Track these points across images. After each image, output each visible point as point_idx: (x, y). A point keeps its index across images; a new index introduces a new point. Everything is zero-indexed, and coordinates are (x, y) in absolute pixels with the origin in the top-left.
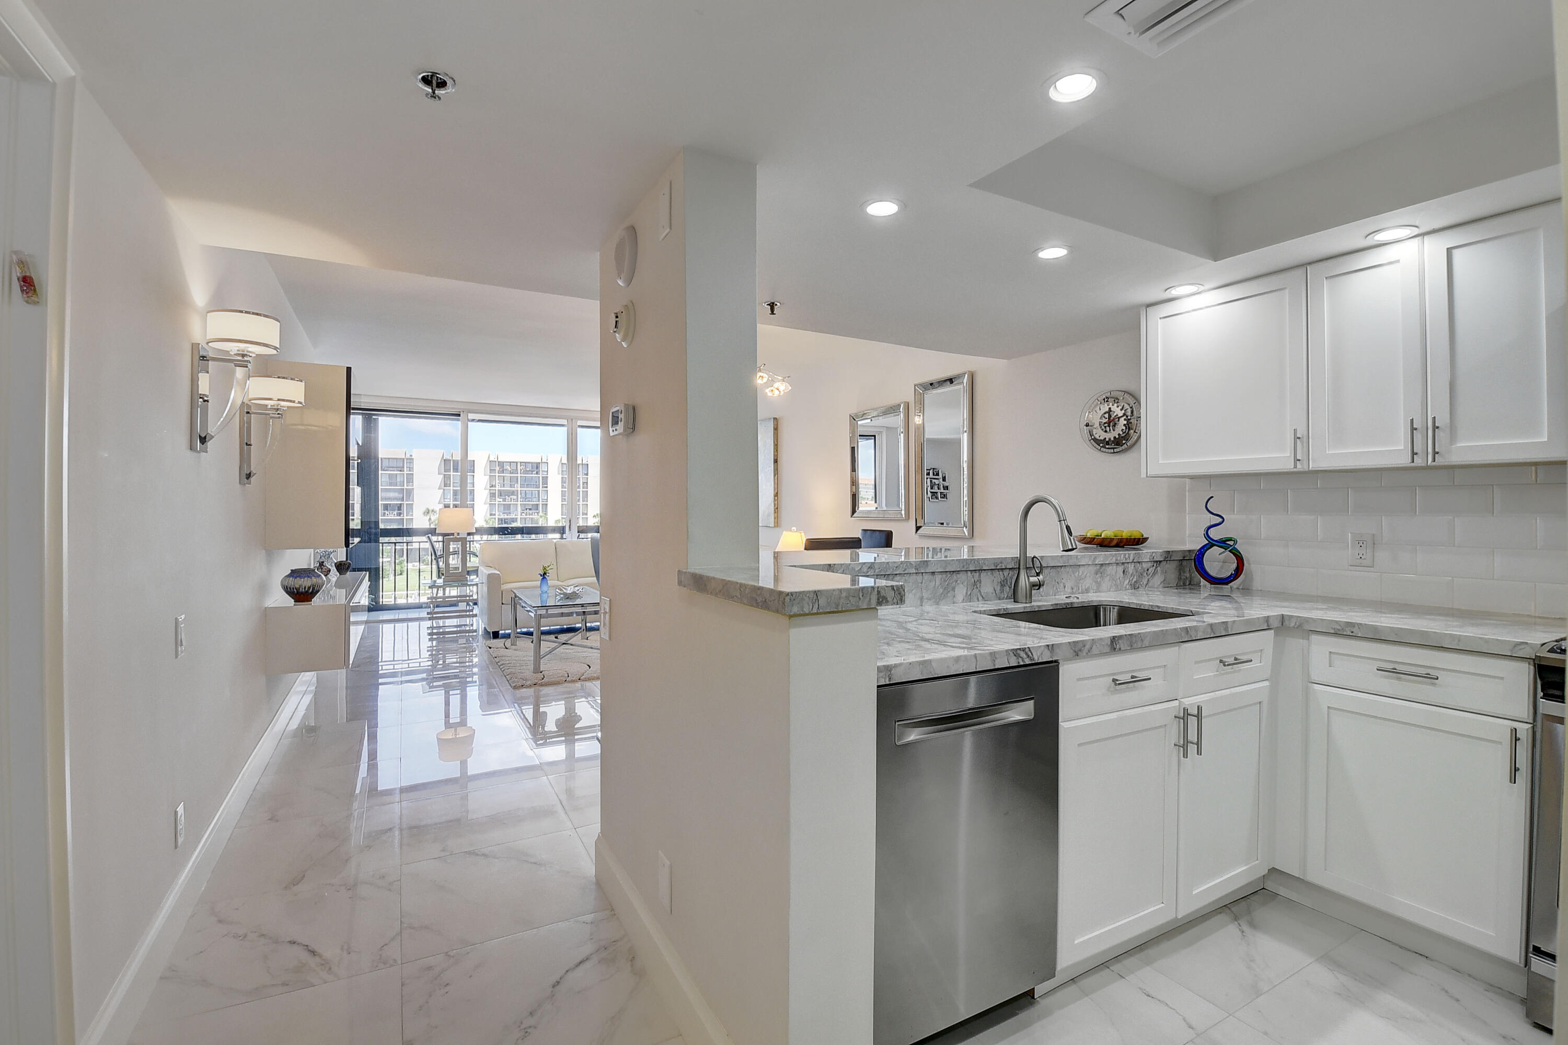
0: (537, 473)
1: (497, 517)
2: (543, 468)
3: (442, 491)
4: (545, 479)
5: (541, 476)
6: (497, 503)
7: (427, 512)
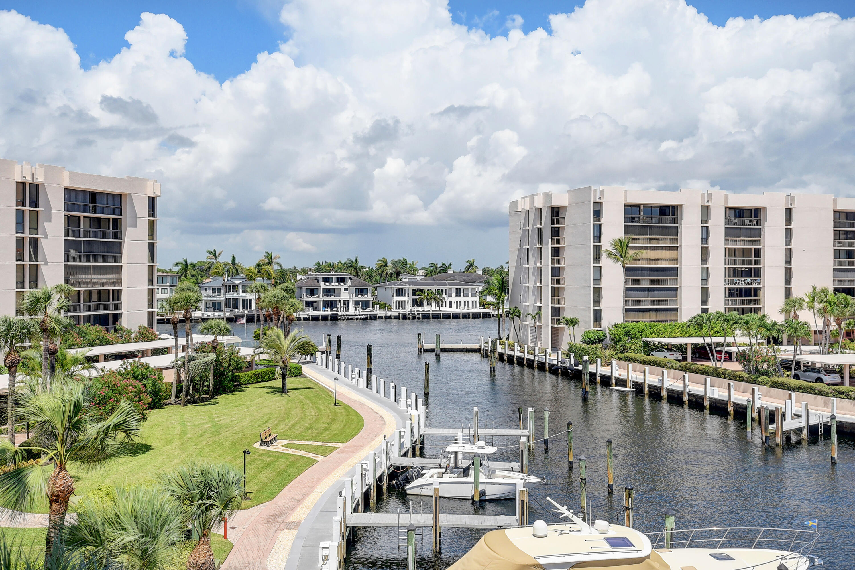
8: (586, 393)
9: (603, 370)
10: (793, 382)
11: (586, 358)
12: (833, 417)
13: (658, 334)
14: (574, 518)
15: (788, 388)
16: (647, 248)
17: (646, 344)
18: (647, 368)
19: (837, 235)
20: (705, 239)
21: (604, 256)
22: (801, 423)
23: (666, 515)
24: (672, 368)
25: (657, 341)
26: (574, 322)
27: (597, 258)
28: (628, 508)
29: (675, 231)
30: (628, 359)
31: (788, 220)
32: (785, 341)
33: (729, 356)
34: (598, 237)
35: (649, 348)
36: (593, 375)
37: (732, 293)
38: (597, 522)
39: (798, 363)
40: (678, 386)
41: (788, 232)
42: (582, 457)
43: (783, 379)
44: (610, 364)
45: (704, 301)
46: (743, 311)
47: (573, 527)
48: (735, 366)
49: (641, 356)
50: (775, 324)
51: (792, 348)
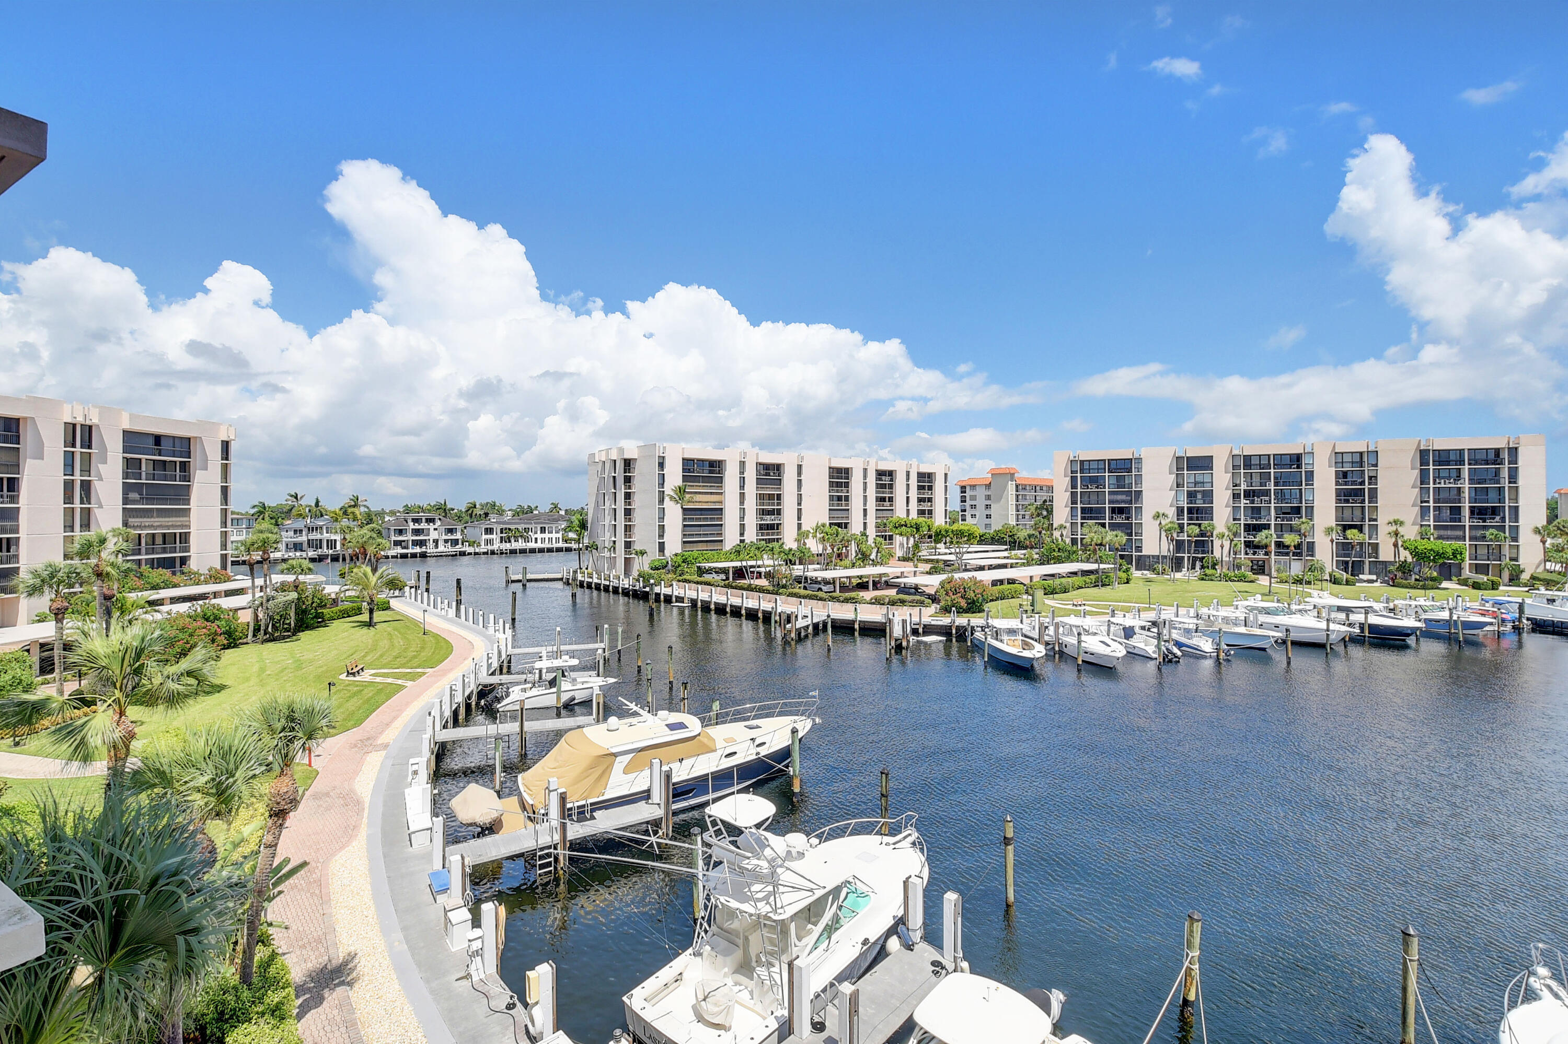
0: (1298, 467)
1: (1242, 522)
2: (1305, 460)
3: (1174, 492)
4: (1310, 475)
5: (1303, 470)
6: (1242, 505)
7: (1157, 516)
8: (652, 609)
9: (666, 591)
10: (803, 592)
11: (652, 581)
12: (829, 616)
13: (708, 561)
14: (641, 712)
15: (800, 597)
16: (700, 493)
17: (699, 568)
18: (700, 587)
19: (831, 484)
20: (742, 487)
21: (667, 499)
22: (808, 622)
23: (713, 701)
24: (718, 586)
25: (707, 565)
26: (643, 553)
27: (661, 501)
28: (684, 699)
29: (720, 480)
30: (686, 581)
31: (799, 473)
32: (797, 562)
33: (759, 575)
34: (662, 484)
35: (701, 571)
36: (658, 595)
37: (761, 527)
38: (659, 712)
39: (806, 578)
40: (722, 599)
41: (800, 481)
42: (649, 662)
43: (796, 590)
44: (672, 585)
45: (742, 534)
46: (770, 541)
47: (640, 719)
48: (763, 582)
49: (695, 578)
50: (790, 550)
51: (802, 567)
